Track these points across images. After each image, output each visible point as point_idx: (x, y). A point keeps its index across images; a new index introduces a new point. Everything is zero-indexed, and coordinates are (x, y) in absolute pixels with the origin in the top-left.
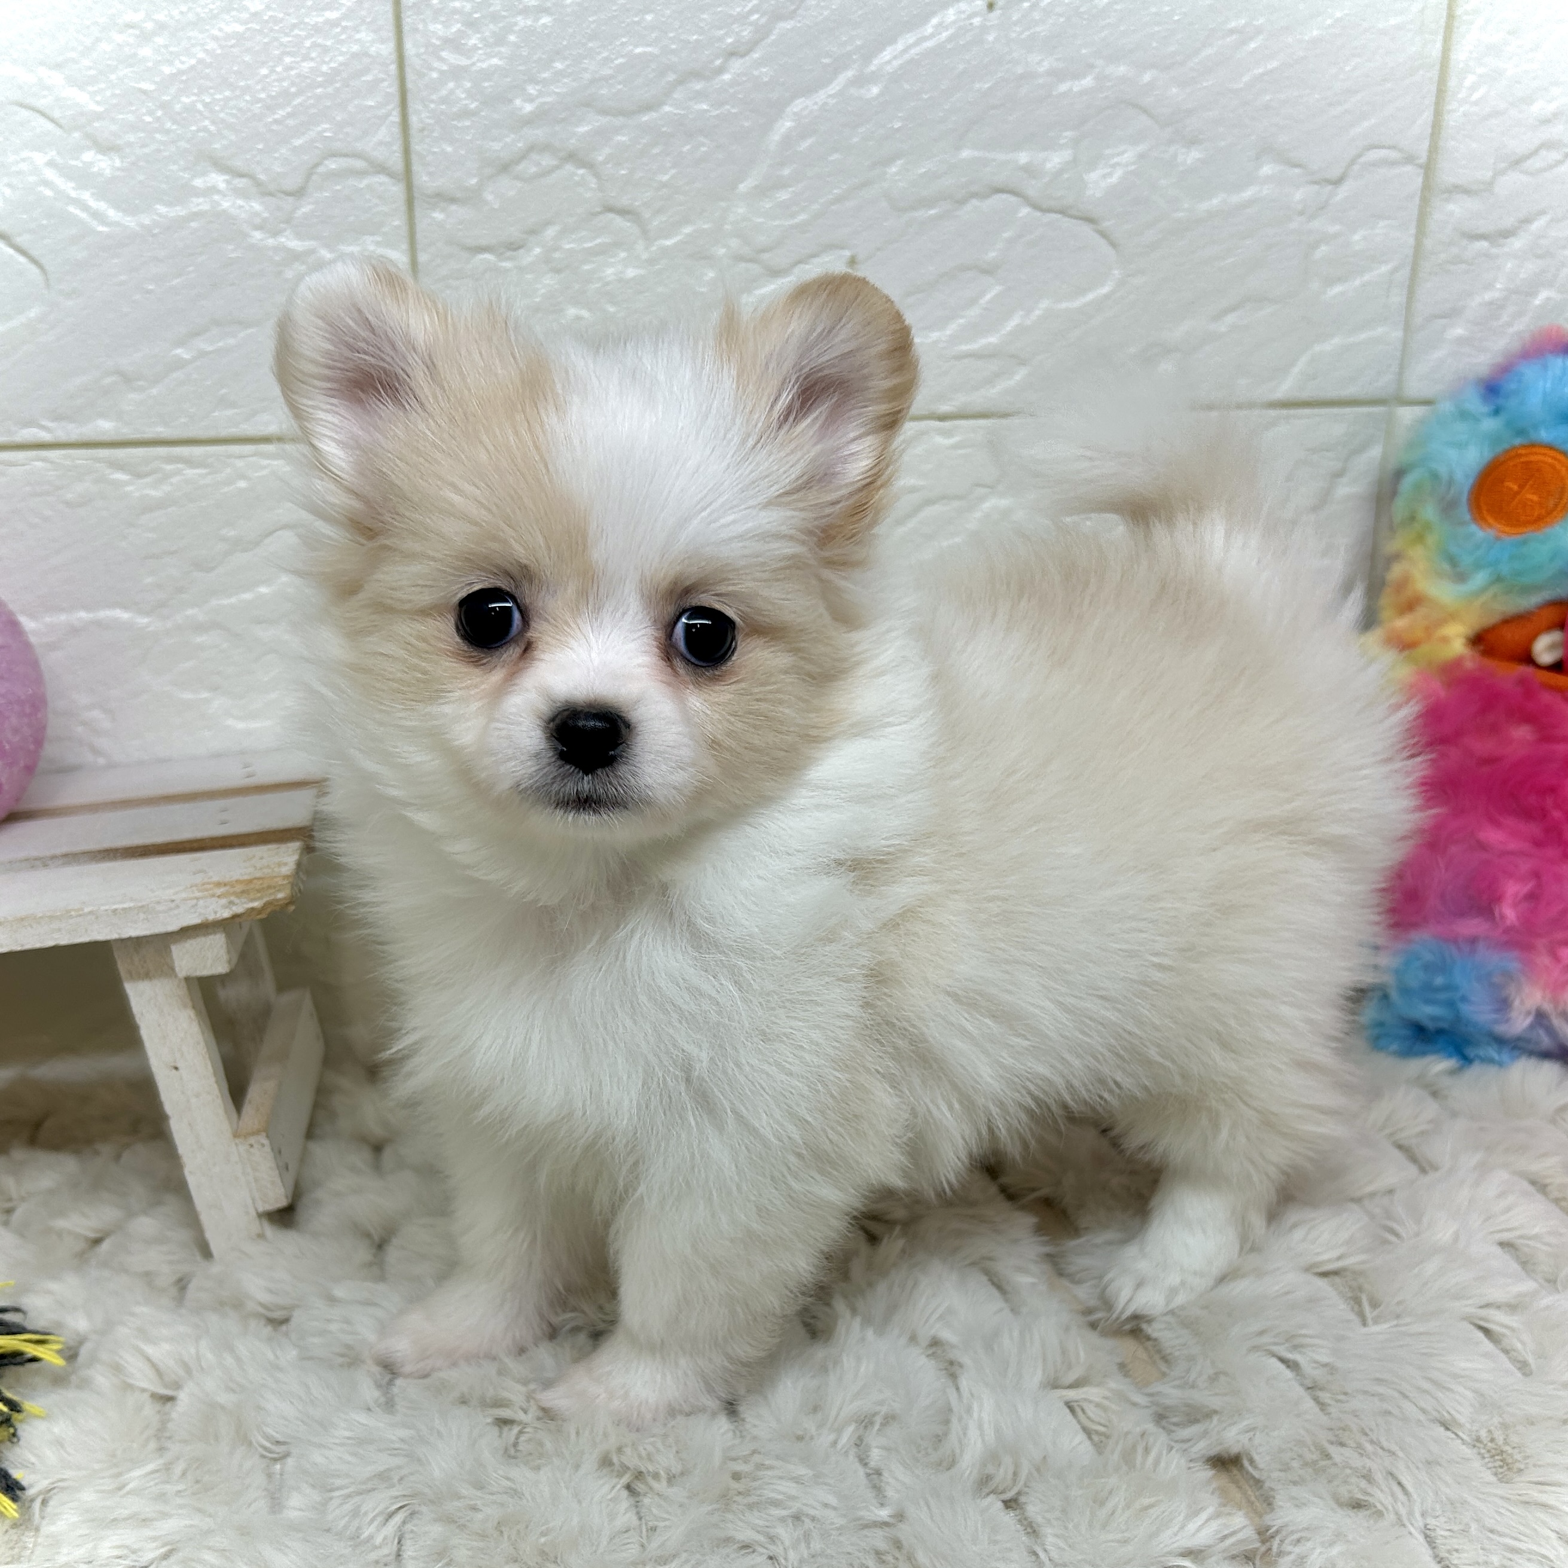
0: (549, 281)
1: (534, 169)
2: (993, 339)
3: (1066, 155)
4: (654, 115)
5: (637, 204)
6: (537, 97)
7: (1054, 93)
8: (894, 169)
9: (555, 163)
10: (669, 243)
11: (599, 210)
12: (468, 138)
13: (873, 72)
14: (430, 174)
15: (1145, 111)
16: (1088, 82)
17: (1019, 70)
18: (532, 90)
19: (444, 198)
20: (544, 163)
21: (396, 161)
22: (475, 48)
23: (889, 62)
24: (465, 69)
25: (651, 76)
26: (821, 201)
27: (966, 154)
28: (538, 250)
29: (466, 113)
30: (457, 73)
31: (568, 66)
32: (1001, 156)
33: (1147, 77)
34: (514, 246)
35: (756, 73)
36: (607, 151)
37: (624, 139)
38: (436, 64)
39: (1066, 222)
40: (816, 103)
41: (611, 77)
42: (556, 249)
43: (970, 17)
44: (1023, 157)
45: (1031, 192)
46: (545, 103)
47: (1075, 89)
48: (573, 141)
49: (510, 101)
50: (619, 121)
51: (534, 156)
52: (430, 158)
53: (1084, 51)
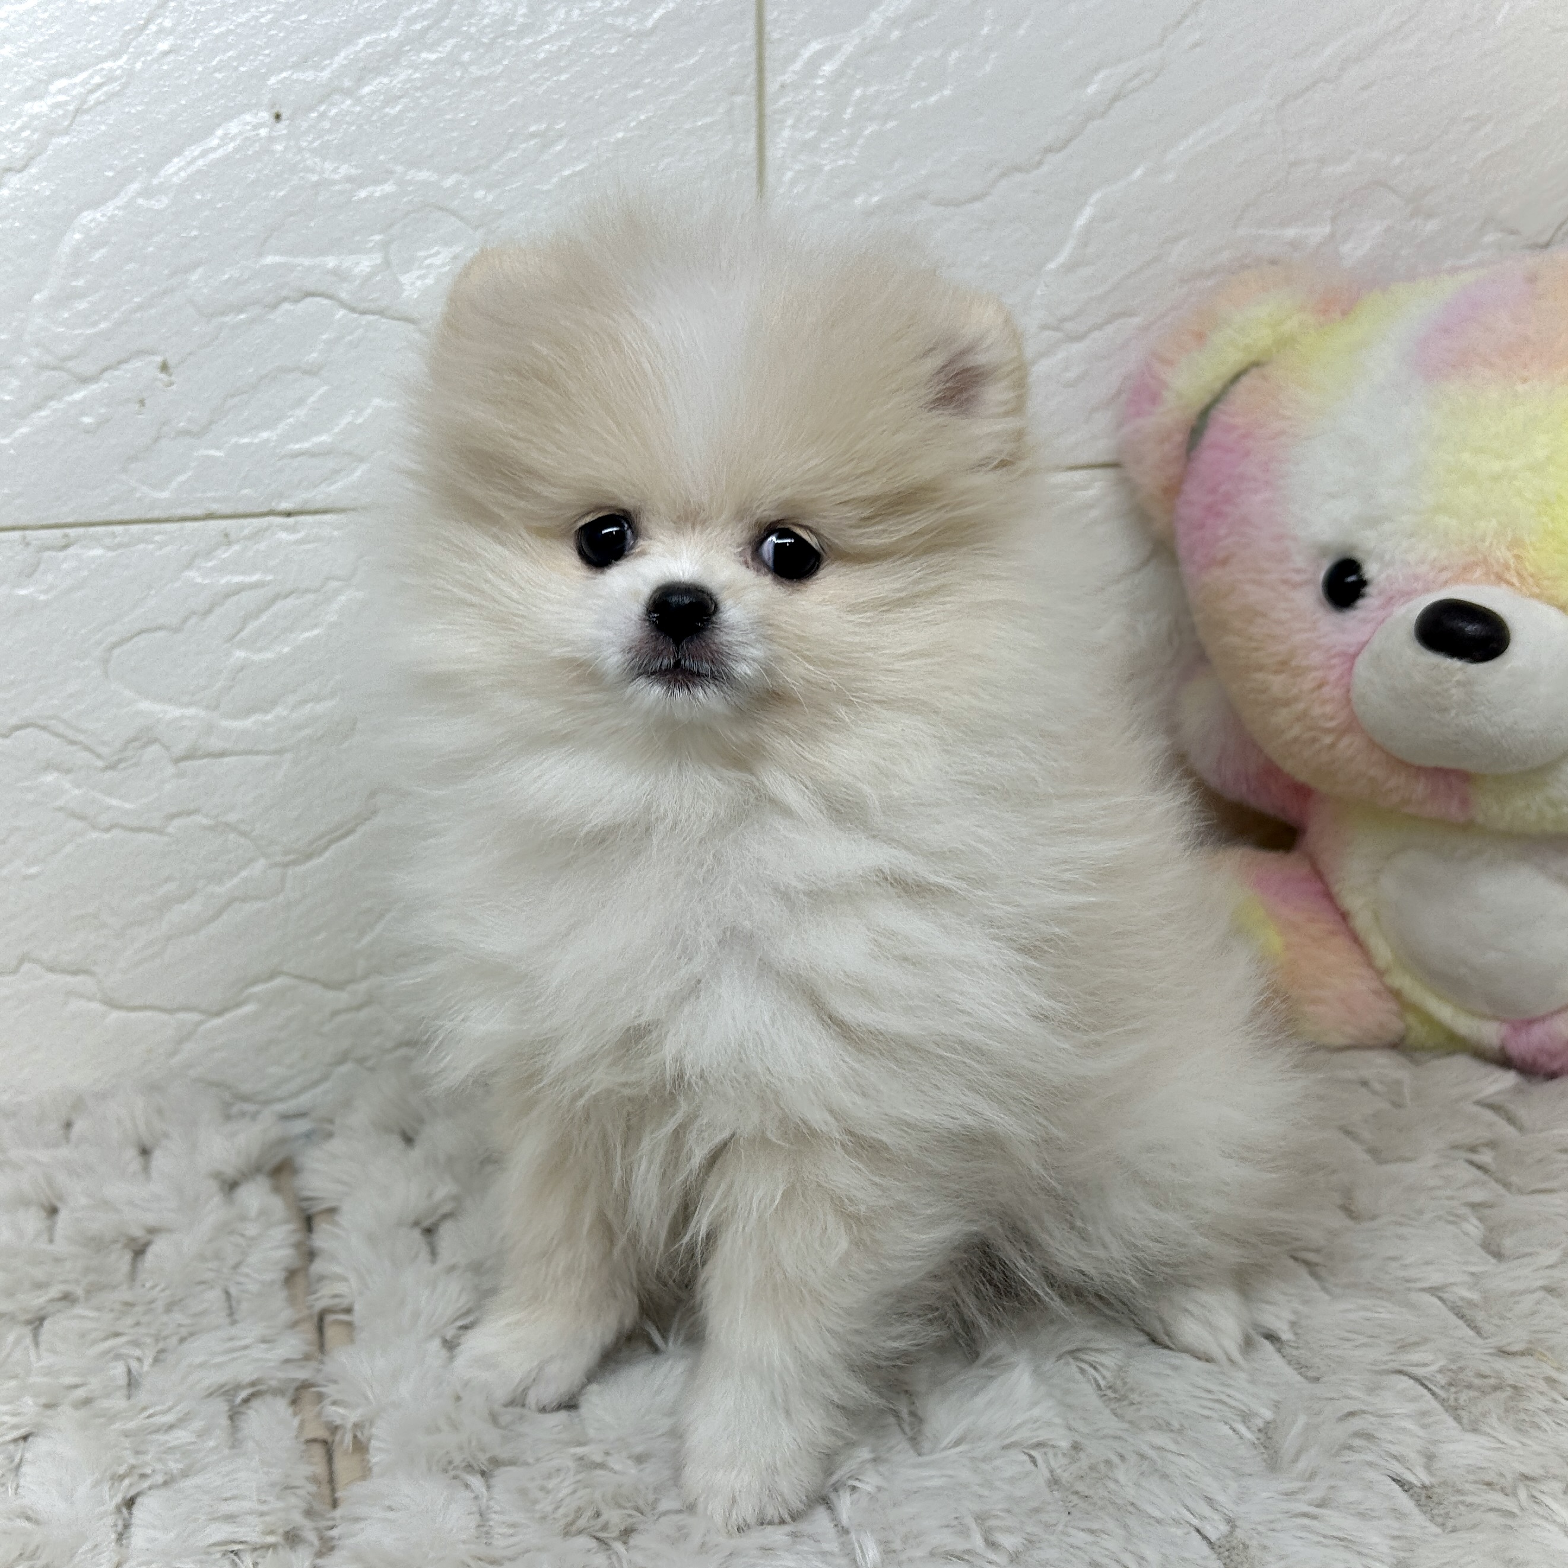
2: (324, 438)
3: (377, 258)
7: (354, 200)
8: (194, 277)
13: (160, 184)
15: (453, 213)
16: (389, 188)
17: (315, 178)
23: (176, 173)
26: (124, 308)
27: (270, 260)
32: (307, 262)
33: (449, 182)
35: (36, 188)
39: (385, 323)
40: (103, 215)
43: (256, 127)
44: (331, 262)
45: (343, 295)
47: (377, 194)
53: (382, 157)
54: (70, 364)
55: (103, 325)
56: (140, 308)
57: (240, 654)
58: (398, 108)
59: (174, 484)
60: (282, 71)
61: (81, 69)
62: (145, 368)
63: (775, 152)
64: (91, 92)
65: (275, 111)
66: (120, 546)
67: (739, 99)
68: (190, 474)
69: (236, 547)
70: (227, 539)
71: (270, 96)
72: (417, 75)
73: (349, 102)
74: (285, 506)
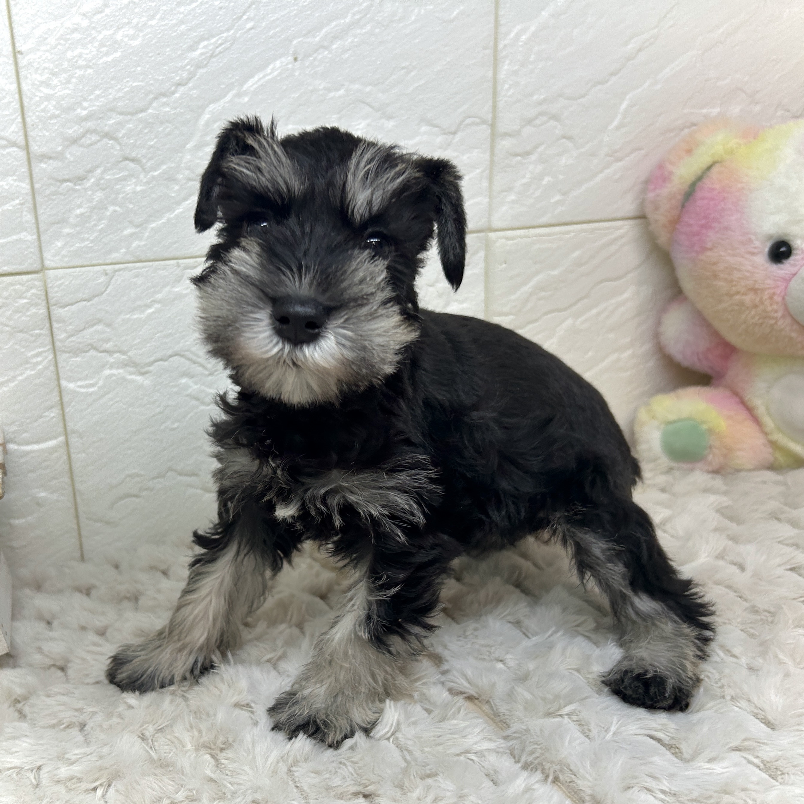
0: (99, 195)
1: (88, 142)
4: (145, 114)
5: (139, 156)
6: (88, 107)
7: (328, 98)
9: (98, 138)
10: (156, 173)
11: (121, 159)
12: (56, 128)
13: (245, 91)
14: (38, 146)
15: (368, 104)
16: (342, 92)
17: (311, 88)
18: (86, 104)
19: (44, 157)
20: (93, 138)
21: (21, 140)
22: (56, 86)
23: (252, 86)
24: (52, 96)
25: (142, 96)
28: (93, 180)
29: (53, 116)
30: (48, 98)
31: (102, 93)
33: (368, 89)
34: (81, 179)
35: (191, 93)
36: (123, 131)
37: (131, 126)
38: (37, 94)
40: (219, 106)
41: (123, 97)
42: (102, 179)
43: (287, 65)
46: (92, 110)
47: (337, 96)
48: (107, 128)
49: (76, 110)
50: (128, 117)
51: (88, 135)
52: (38, 138)
53: (339, 79)
58: (347, 55)
60: (299, 38)
61: (214, 37)
63: (502, 75)
64: (217, 47)
65: (295, 56)
67: (487, 52)
71: (293, 50)
72: (356, 40)
73: (326, 53)
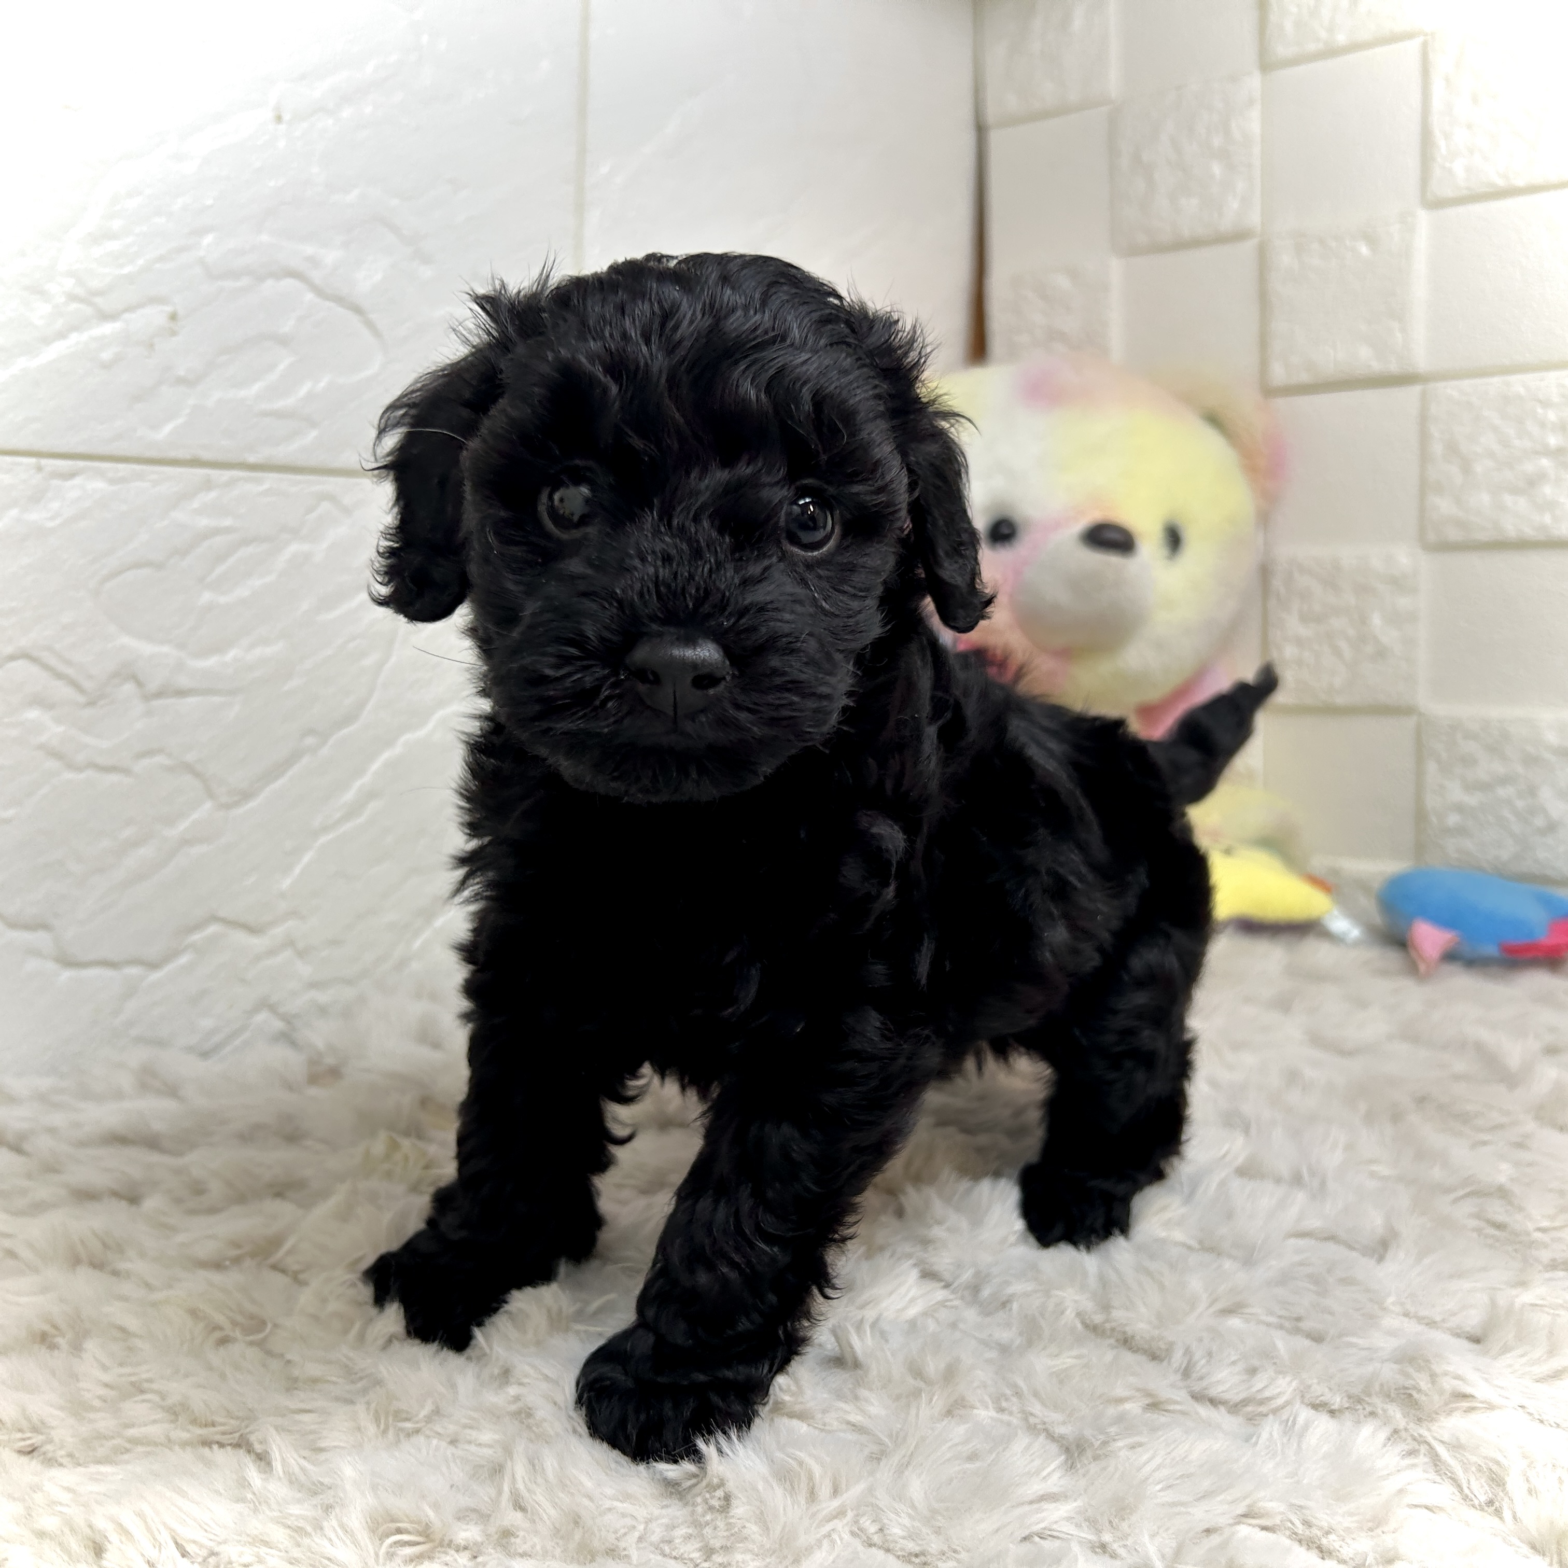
2: (289, 402)
3: (339, 254)
7: (330, 202)
8: (206, 241)
15: (393, 230)
16: (352, 197)
17: (303, 177)
26: (147, 257)
27: (264, 238)
32: (292, 246)
33: (394, 203)
43: (263, 123)
44: (309, 250)
45: (314, 280)
47: (344, 201)
54: (98, 300)
55: (126, 270)
56: (161, 259)
57: (207, 597)
59: (168, 428)
62: (155, 316)
65: (278, 113)
66: (123, 480)
68: (180, 421)
69: (213, 495)
70: (208, 485)
71: (276, 100)
72: (377, 113)
74: (252, 459)
